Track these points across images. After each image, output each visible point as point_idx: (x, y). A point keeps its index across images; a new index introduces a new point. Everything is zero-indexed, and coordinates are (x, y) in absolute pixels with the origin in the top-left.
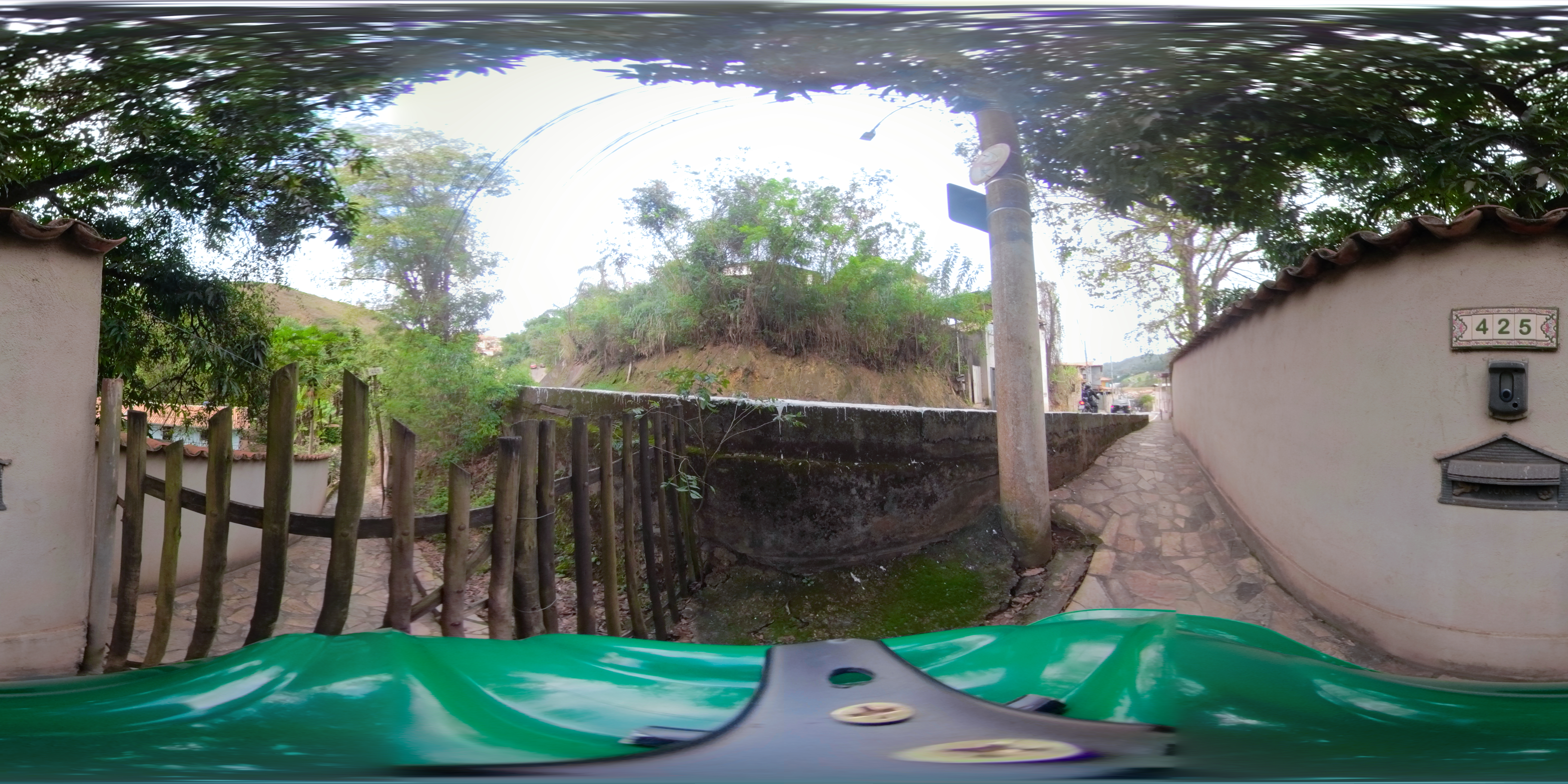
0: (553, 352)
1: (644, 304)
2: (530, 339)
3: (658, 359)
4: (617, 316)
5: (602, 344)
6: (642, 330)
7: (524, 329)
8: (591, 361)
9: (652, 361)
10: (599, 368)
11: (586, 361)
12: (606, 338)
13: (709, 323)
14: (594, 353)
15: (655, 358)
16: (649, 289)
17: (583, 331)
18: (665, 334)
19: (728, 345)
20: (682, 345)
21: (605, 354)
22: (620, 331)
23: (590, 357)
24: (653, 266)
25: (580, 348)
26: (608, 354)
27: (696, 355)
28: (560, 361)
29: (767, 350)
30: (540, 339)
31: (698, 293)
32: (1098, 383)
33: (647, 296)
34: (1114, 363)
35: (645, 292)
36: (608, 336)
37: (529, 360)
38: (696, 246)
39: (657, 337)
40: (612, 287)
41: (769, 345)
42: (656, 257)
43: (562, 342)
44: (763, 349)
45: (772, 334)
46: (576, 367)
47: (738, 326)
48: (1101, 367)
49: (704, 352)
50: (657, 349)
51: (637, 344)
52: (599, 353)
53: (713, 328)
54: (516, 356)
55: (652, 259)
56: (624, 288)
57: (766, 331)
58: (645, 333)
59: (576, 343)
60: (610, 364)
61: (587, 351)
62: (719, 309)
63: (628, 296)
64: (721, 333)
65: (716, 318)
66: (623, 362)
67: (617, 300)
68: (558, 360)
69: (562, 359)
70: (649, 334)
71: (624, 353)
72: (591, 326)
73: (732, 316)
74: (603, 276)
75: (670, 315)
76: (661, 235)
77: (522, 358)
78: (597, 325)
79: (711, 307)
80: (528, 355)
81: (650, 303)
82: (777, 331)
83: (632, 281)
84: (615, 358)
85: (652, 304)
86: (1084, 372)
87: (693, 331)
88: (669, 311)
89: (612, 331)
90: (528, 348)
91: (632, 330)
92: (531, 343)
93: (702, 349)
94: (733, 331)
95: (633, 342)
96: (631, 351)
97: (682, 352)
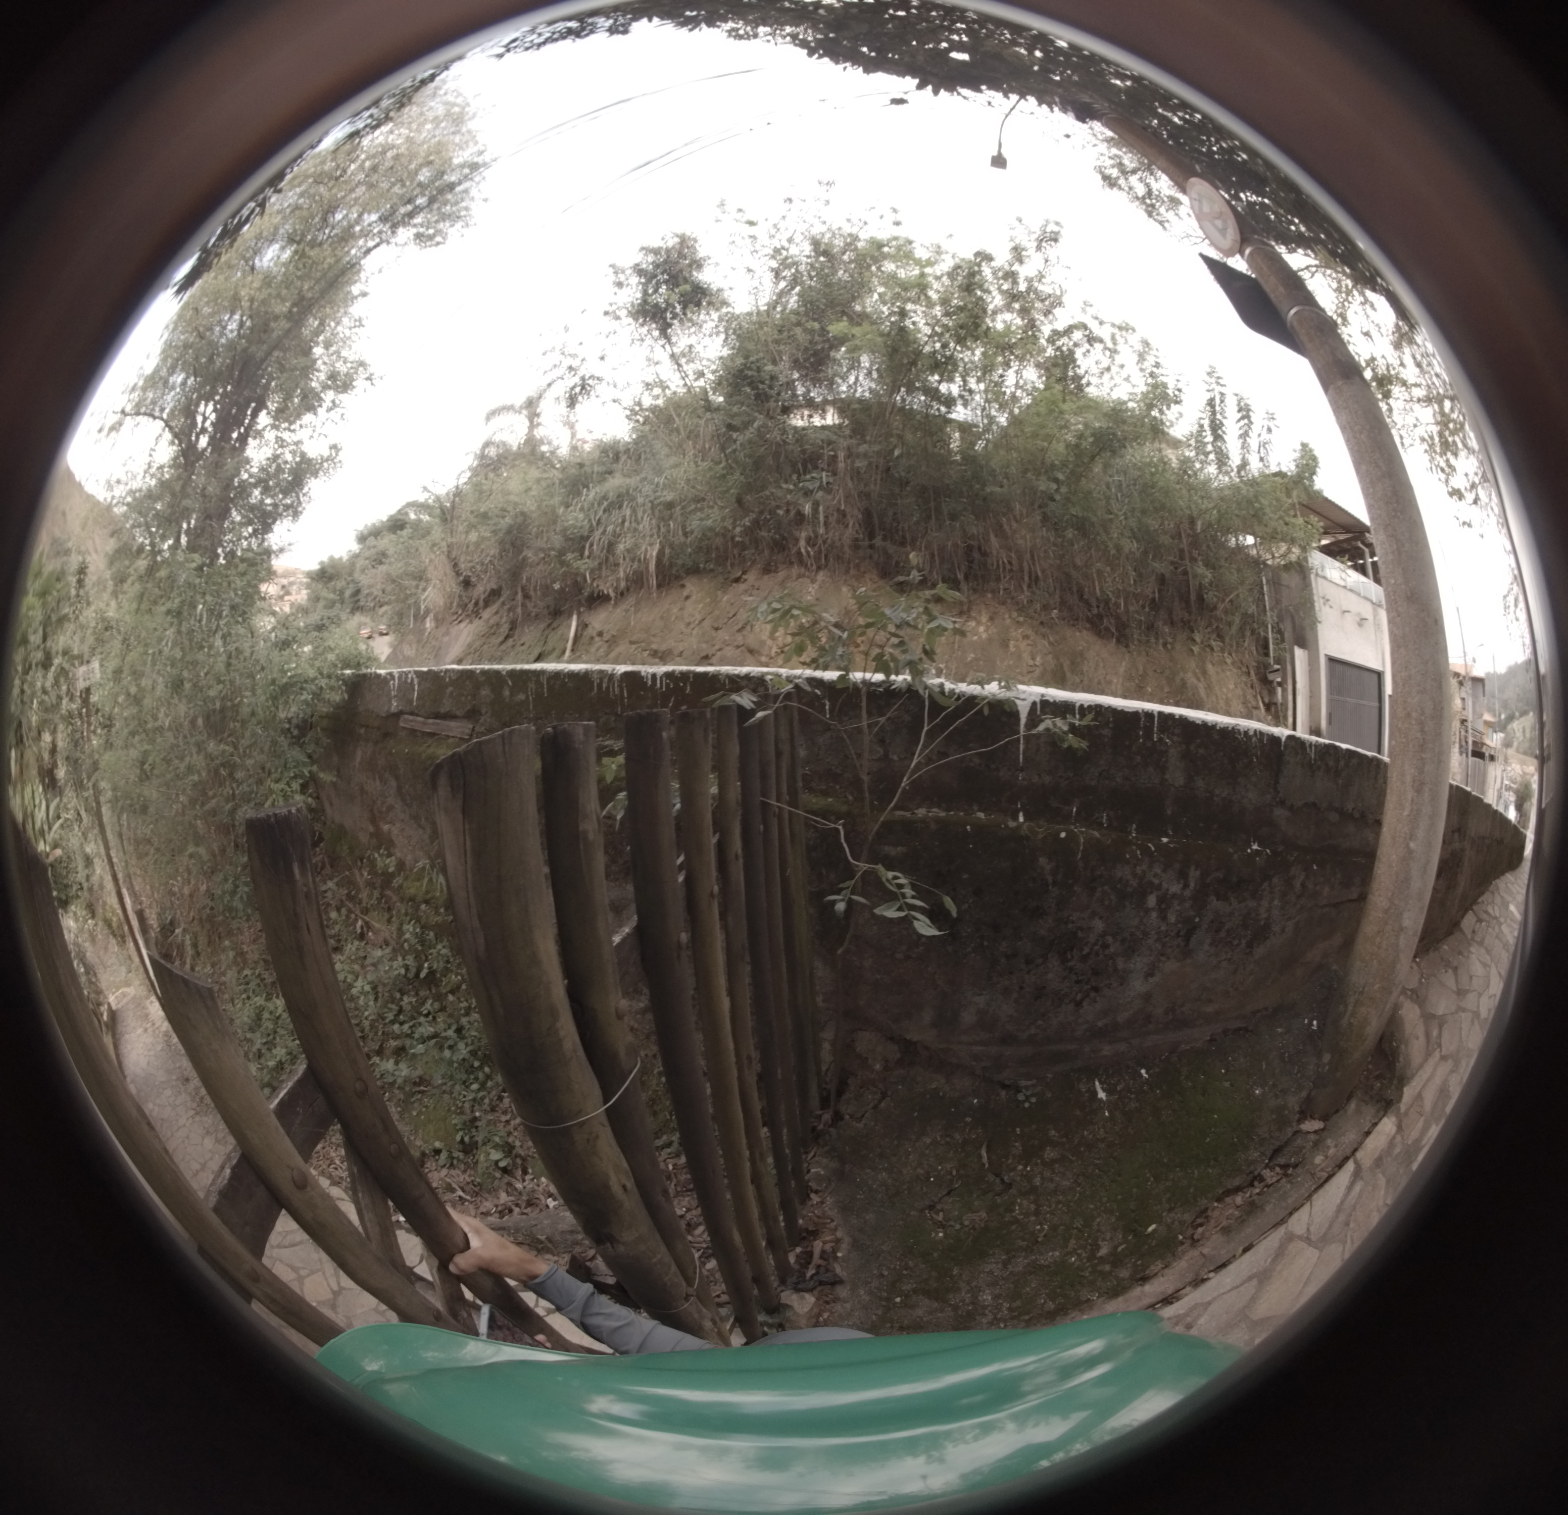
0: (407, 597)
1: (616, 483)
2: (363, 571)
3: (638, 603)
4: (554, 511)
5: (515, 574)
6: (605, 540)
7: (355, 547)
8: (486, 614)
9: (624, 606)
10: (505, 629)
11: (476, 614)
12: (525, 559)
13: (756, 523)
14: (495, 594)
15: (631, 600)
16: (627, 451)
17: (477, 544)
18: (657, 547)
19: (795, 570)
20: (694, 571)
21: (520, 596)
22: (557, 541)
23: (487, 603)
24: (639, 404)
25: (467, 584)
26: (526, 596)
27: (725, 593)
28: (420, 618)
30: (383, 568)
31: (736, 461)
33: (620, 466)
35: (617, 458)
36: (529, 554)
37: (358, 618)
38: (739, 361)
39: (640, 553)
40: (544, 448)
41: (885, 574)
42: (648, 386)
43: (432, 573)
44: (871, 581)
45: (891, 548)
46: (455, 630)
47: (822, 531)
48: (1481, 681)
49: (742, 587)
50: (637, 581)
51: (592, 571)
52: (506, 594)
53: (764, 534)
54: (332, 613)
55: (640, 388)
56: (574, 448)
57: (878, 542)
58: (611, 546)
59: (458, 574)
60: (528, 617)
61: (480, 590)
62: (779, 493)
63: (581, 465)
64: (781, 545)
65: (772, 512)
66: (557, 613)
67: (556, 475)
68: (416, 617)
69: (427, 611)
70: (621, 547)
71: (562, 590)
72: (494, 532)
73: (807, 509)
74: (532, 426)
75: (670, 505)
76: (668, 338)
77: (344, 616)
78: (509, 531)
79: (764, 488)
80: (356, 608)
81: (628, 481)
82: (903, 544)
83: (589, 437)
84: (541, 604)
85: (633, 481)
87: (719, 541)
88: (669, 496)
89: (540, 543)
90: (357, 592)
91: (585, 539)
92: (364, 580)
93: (737, 580)
94: (809, 541)
95: (584, 565)
96: (578, 587)
97: (692, 586)
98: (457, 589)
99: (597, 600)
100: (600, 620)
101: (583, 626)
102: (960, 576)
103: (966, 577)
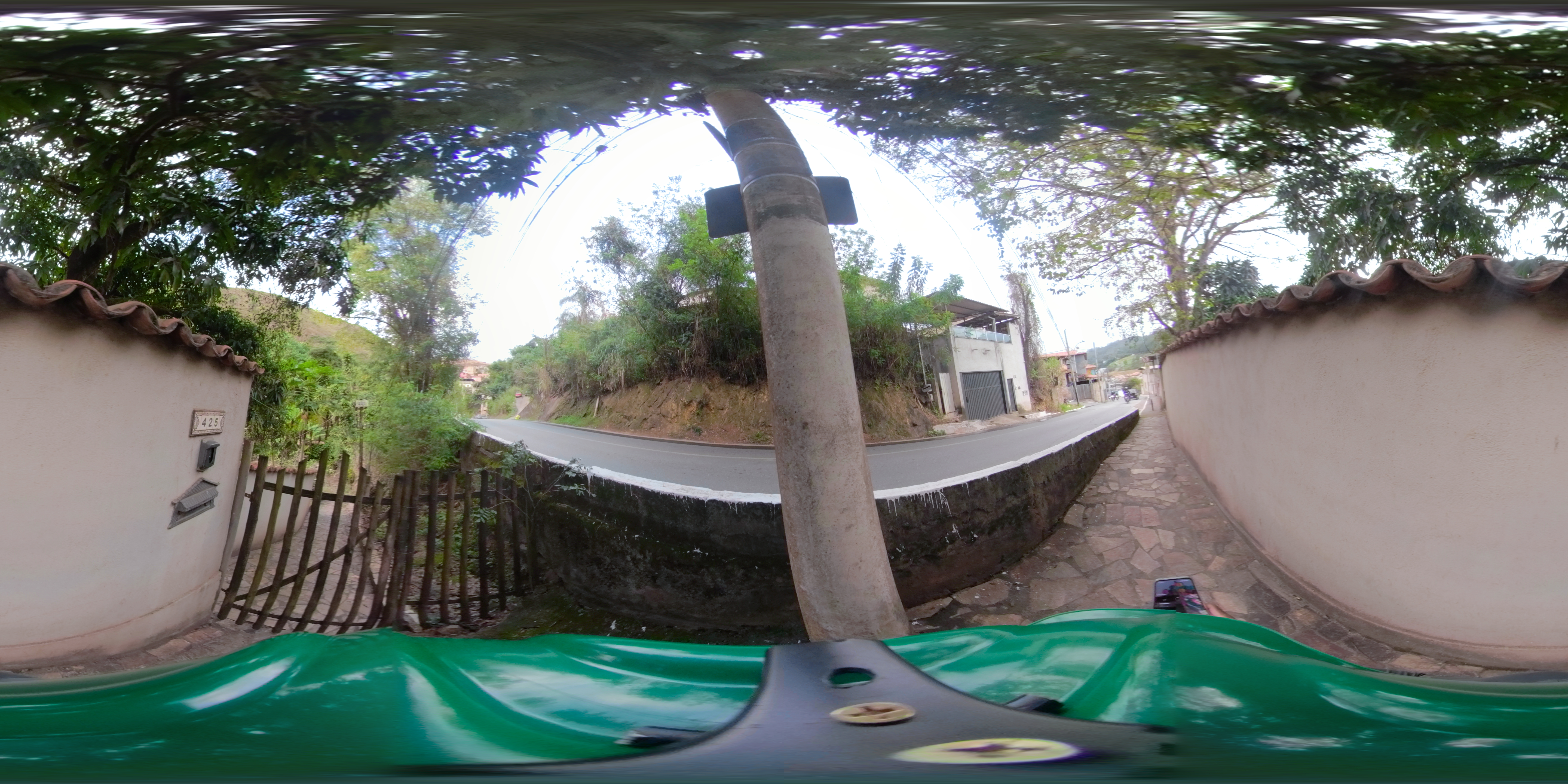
0: (533, 383)
1: (610, 340)
2: (515, 368)
3: (620, 394)
4: (584, 354)
5: (576, 378)
6: (606, 367)
9: (616, 395)
10: (572, 402)
11: (561, 394)
12: (576, 374)
13: (662, 359)
14: (568, 386)
15: (618, 393)
17: (559, 365)
18: (624, 371)
19: (681, 379)
20: (641, 381)
21: (578, 388)
22: (586, 367)
23: (565, 390)
25: (556, 381)
26: (581, 388)
27: (653, 390)
28: (539, 393)
29: (722, 380)
32: (1084, 372)
33: (613, 332)
34: (1098, 349)
36: (578, 371)
39: (618, 373)
41: (723, 376)
43: (541, 375)
44: (717, 380)
45: (723, 364)
46: (552, 400)
47: (689, 360)
48: (1085, 355)
49: (660, 388)
50: (618, 385)
51: (602, 380)
52: (573, 386)
53: (666, 363)
54: (502, 384)
57: (717, 361)
59: (552, 376)
60: (581, 397)
61: (562, 385)
64: (675, 368)
66: (592, 397)
68: (537, 392)
70: (612, 370)
71: (592, 387)
72: (565, 360)
75: (627, 352)
78: (570, 360)
79: (662, 343)
81: (614, 340)
82: (729, 361)
83: (607, 313)
86: (1068, 362)
87: (649, 368)
88: (626, 348)
89: (581, 367)
90: (513, 376)
91: (598, 366)
92: (516, 372)
93: (658, 385)
94: (686, 365)
95: (598, 378)
96: (597, 386)
97: (639, 388)
98: (553, 384)
99: (606, 392)
100: (608, 401)
101: (601, 403)
102: (754, 374)
103: (757, 374)
